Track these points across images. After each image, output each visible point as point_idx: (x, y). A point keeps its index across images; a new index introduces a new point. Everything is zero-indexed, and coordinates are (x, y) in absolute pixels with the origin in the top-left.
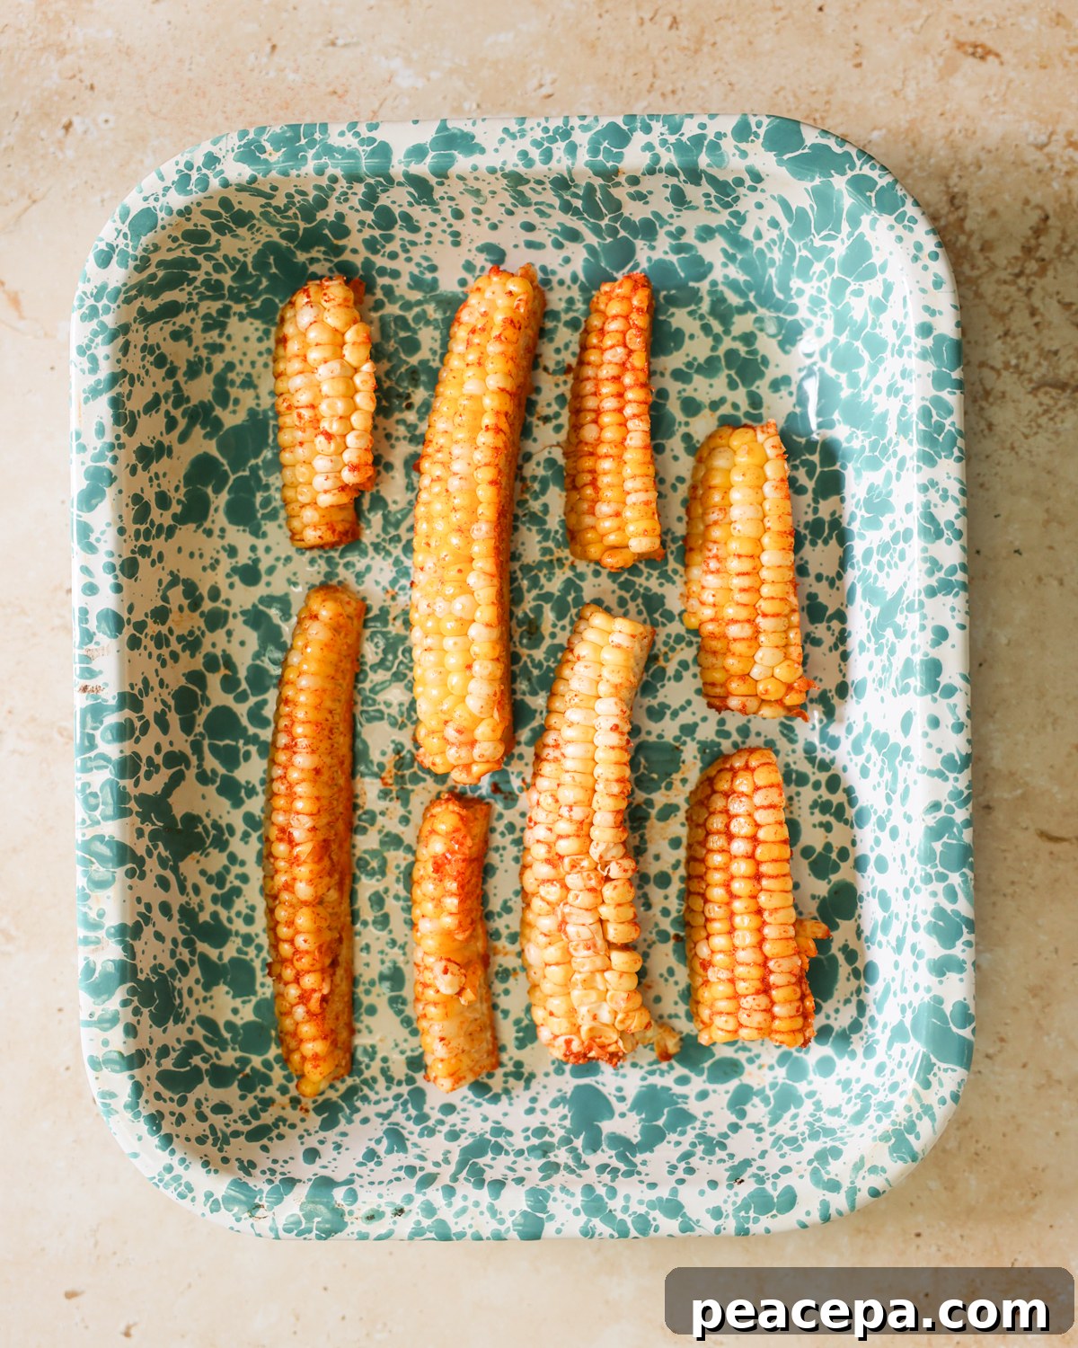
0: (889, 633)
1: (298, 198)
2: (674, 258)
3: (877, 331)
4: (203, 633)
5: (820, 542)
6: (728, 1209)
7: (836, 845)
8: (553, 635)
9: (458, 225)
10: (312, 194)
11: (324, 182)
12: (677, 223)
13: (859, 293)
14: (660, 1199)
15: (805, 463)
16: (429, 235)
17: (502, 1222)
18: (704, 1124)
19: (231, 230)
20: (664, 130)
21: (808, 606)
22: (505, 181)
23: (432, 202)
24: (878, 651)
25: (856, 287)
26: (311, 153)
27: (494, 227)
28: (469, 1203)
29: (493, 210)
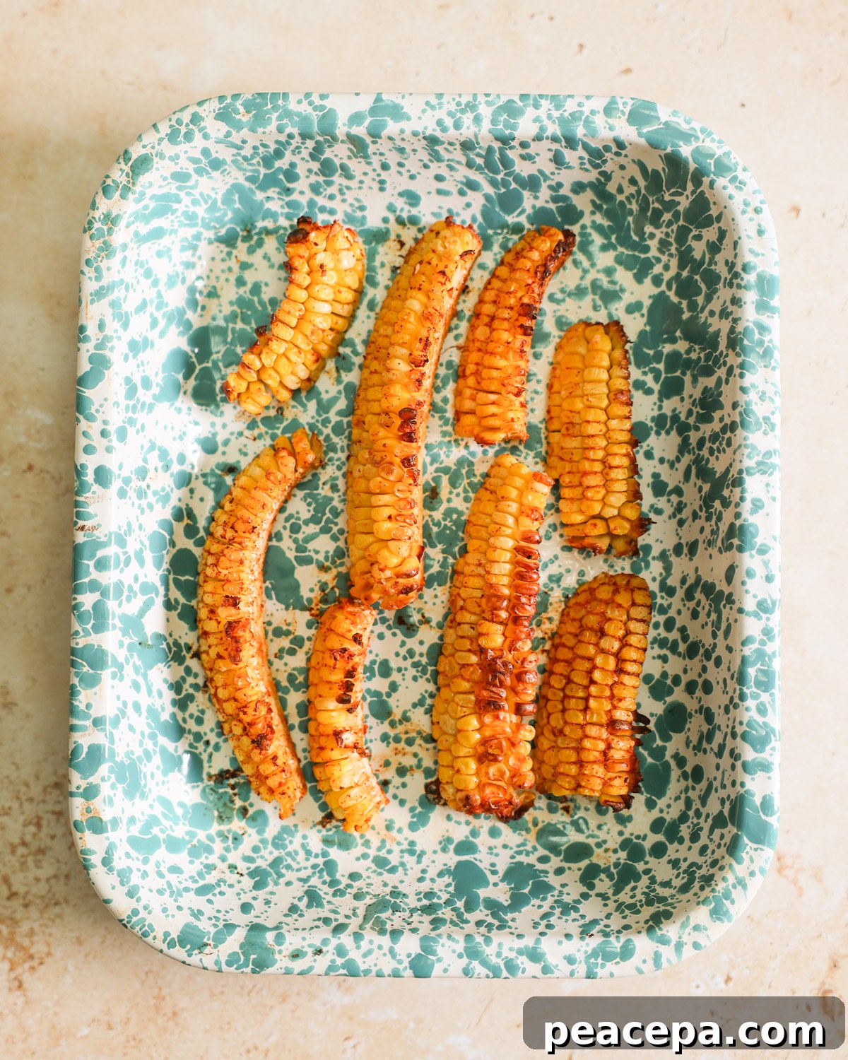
0: (717, 504)
1: (261, 150)
2: (552, 206)
3: (713, 267)
4: (172, 490)
5: (663, 432)
6: (580, 956)
7: (671, 672)
8: (449, 500)
9: (384, 175)
10: (273, 147)
11: (283, 138)
12: (557, 179)
13: (698, 238)
14: (526, 947)
15: (652, 370)
16: (361, 182)
17: (400, 962)
18: (561, 893)
19: (208, 173)
20: (551, 106)
21: (653, 483)
22: (425, 142)
23: (366, 157)
24: (708, 519)
25: (697, 233)
26: (275, 116)
27: (412, 177)
28: (374, 946)
29: (412, 164)
